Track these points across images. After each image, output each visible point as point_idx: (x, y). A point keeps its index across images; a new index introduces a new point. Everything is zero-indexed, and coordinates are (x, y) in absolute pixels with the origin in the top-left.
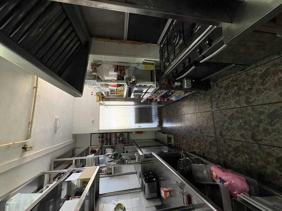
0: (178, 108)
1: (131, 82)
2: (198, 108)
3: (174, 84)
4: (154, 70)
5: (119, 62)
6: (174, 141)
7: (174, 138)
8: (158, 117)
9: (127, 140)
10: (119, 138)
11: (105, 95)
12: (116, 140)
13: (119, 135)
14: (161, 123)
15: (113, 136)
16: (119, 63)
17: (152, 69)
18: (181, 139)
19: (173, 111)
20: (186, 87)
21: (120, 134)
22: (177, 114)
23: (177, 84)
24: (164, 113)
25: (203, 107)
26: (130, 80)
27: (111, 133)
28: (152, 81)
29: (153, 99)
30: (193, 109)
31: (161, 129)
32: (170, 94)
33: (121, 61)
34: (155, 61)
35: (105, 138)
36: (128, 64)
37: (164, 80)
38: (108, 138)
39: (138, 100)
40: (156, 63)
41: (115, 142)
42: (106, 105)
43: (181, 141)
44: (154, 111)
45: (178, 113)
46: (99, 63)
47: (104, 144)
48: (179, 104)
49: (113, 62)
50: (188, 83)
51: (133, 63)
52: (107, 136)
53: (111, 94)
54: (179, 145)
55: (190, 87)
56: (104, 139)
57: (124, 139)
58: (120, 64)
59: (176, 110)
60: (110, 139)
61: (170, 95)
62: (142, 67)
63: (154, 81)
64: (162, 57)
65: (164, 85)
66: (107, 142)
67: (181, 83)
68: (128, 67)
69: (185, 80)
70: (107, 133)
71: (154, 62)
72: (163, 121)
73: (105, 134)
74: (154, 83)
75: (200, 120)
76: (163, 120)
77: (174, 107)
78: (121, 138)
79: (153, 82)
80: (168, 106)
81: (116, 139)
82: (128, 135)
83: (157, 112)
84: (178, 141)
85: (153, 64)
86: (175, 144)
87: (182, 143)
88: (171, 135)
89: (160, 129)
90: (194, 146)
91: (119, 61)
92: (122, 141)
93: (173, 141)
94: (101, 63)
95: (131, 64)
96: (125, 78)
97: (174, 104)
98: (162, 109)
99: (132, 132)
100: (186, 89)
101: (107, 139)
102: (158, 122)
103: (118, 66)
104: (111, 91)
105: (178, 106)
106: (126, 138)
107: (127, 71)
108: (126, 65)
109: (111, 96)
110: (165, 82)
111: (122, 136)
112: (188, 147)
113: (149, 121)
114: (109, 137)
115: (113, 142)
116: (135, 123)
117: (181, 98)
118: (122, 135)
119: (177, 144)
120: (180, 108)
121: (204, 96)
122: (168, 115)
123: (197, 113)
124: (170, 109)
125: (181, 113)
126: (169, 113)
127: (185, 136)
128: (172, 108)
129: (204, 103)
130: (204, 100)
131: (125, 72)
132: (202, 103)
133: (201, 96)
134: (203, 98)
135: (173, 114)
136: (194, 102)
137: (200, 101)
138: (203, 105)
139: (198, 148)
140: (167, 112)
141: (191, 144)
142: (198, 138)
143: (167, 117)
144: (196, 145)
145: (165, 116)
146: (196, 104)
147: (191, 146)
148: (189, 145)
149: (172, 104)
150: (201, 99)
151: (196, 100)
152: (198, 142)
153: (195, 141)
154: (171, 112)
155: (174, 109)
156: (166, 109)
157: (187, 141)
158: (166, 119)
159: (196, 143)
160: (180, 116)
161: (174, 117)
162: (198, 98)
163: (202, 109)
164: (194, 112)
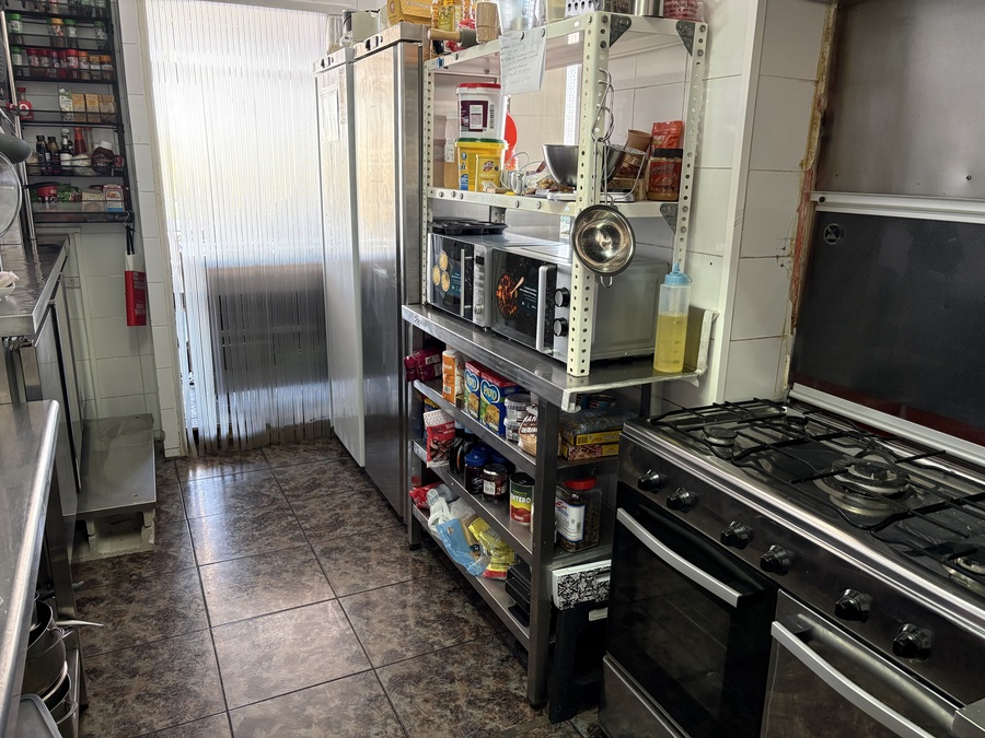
0: (368, 549)
1: (600, 238)
2: (410, 676)
3: (573, 503)
4: (650, 372)
5: (697, 160)
6: (115, 561)
7: (135, 558)
8: (259, 427)
9: (62, 207)
10: (77, 148)
11: (449, 60)
12: (61, 119)
13: (106, 145)
14: (219, 451)
15: (95, 101)
16: (692, 161)
17: (659, 366)
18: (145, 602)
19: (337, 523)
20: (558, 574)
21: (108, 154)
22: (327, 552)
23: (572, 521)
24: (298, 469)
25: (426, 701)
26: (610, 231)
27: (113, 81)
28: (594, 365)
29: (434, 380)
30: (390, 647)
31: (176, 458)
32: (490, 488)
33: (703, 173)
34: (703, 379)
35: (72, 32)
36: (687, 215)
37: (591, 439)
38: (73, 62)
39: (412, 285)
40: (696, 383)
41: (37, 117)
42: (351, 62)
43: (133, 608)
44: (295, 401)
45: (334, 555)
46: (698, 35)
47: (19, 27)
48: (397, 553)
49: (700, 129)
50: (582, 586)
51: (689, 252)
52: (90, 52)
53: (465, 105)
54: (97, 600)
55: (558, 601)
56: (64, 26)
57: (69, 188)
58: (690, 171)
59: (348, 538)
60: (68, 78)
61: (476, 490)
62: (672, 301)
63: (592, 380)
64: (727, 410)
65: (565, 441)
66: (40, 51)
67: (577, 542)
68: (670, 218)
69: (607, 563)
70: (109, 50)
71: (699, 371)
72: (234, 463)
73: (101, 35)
74: (581, 380)
75: (337, 702)
76: (241, 462)
77: (365, 529)
78: (82, 161)
79: (587, 373)
80: (357, 487)
81: (63, 124)
82: (111, 217)
83: (299, 421)
84: (126, 585)
85: (689, 367)
86: (90, 567)
87: (121, 613)
88: (158, 533)
89: (172, 448)
90: (130, 697)
91: (703, 164)
92: (56, 169)
93: (107, 549)
94: (700, 53)
95: (685, 236)
96: (617, 196)
97: (385, 524)
98: (324, 451)
99: (130, 248)
100: (545, 578)
101: (59, 49)
102: (225, 432)
103: (679, 153)
104: (485, 104)
105: (381, 550)
106: (78, 199)
107: (653, 209)
108: (682, 203)
109: (443, 104)
110: (585, 449)
111: (93, 165)
112: (104, 663)
113: (234, 369)
114: (79, 71)
115: (38, 98)
117: (459, 556)
118: (105, 173)
119: (93, 583)
120: (369, 566)
121: (493, 693)
122: (299, 496)
123: (373, 678)
124: (339, 502)
125: (341, 575)
126: (314, 497)
127: (180, 624)
128: (357, 515)
129: (454, 701)
130: (470, 703)
131: (644, 200)
132: (450, 692)
133: (489, 676)
134: (479, 692)
135: (312, 528)
136: (439, 643)
137: (461, 680)
138: (442, 700)
139: (123, 730)
140: (314, 485)
141: (134, 676)
142: (203, 711)
143: (282, 491)
144: (144, 712)
145: (280, 473)
146: (434, 658)
147: (126, 682)
148: (123, 668)
149: (379, 514)
150: (469, 680)
151: (452, 654)
152: (169, 721)
153: (166, 700)
154: (322, 510)
155: (348, 527)
156: (330, 474)
157: (147, 646)
158: (263, 487)
159: (154, 705)
160: (316, 571)
161: (297, 532)
162: (472, 661)
163: (412, 697)
164: (372, 656)
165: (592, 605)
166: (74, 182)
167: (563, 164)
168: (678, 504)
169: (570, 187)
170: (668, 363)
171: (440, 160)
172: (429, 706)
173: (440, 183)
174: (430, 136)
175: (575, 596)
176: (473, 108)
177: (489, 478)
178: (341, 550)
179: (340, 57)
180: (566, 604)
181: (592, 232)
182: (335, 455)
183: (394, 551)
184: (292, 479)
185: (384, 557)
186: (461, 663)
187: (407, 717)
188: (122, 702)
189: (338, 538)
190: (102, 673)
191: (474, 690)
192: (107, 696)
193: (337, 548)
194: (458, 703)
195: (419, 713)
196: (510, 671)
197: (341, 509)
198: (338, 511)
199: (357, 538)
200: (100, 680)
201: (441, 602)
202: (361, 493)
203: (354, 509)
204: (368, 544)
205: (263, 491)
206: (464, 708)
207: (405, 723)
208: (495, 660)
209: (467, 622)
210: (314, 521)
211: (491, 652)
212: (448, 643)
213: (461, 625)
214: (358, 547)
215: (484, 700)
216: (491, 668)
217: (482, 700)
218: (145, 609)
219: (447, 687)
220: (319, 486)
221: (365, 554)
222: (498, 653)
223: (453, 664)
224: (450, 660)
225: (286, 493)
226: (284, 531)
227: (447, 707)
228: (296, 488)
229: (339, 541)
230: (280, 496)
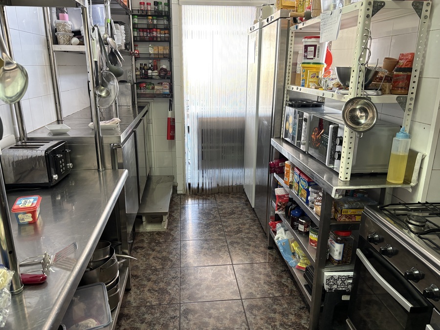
0: (249, 245)
1: (358, 113)
2: (256, 306)
3: (337, 242)
4: (385, 182)
5: (421, 73)
6: (152, 233)
7: (159, 233)
8: (214, 185)
9: (148, 91)
10: (154, 68)
11: (300, 26)
12: (148, 57)
13: (164, 67)
14: (198, 193)
15: (161, 49)
16: (417, 74)
17: (390, 179)
18: (159, 252)
19: (239, 231)
20: (327, 274)
21: (165, 70)
22: (232, 243)
23: (337, 250)
24: (228, 205)
25: (261, 319)
26: (363, 110)
27: (169, 40)
28: (352, 175)
29: (281, 174)
30: (250, 291)
31: (181, 194)
32: (301, 228)
33: (424, 80)
34: (415, 188)
35: (155, 22)
36: (413, 102)
37: (350, 212)
38: (155, 34)
39: (277, 130)
40: (410, 190)
41: (141, 56)
42: (261, 28)
43: (154, 254)
44: (230, 175)
45: (235, 245)
46: (425, 8)
47: (136, 21)
48: (262, 249)
49: (424, 56)
50: (339, 282)
51: (413, 121)
52: (161, 29)
53: (306, 47)
54: (142, 248)
55: (326, 287)
56: (153, 19)
57: (151, 84)
58: (416, 80)
59: (242, 239)
60: (153, 40)
61: (295, 228)
62: (400, 146)
63: (351, 183)
64: (426, 207)
65: (336, 211)
66: (143, 30)
67: (339, 261)
68: (402, 104)
69: (351, 274)
70: (168, 28)
71: (412, 184)
72: (203, 199)
73: (166, 22)
74: (345, 183)
75: (224, 310)
76: (206, 199)
77: (250, 236)
78: (155, 73)
79: (349, 179)
80: (250, 216)
81: (150, 58)
82: (164, 96)
83: (230, 184)
84: (153, 244)
85: (407, 181)
86: (142, 234)
87: (149, 255)
88: (168, 225)
89: (180, 190)
90: (146, 289)
91: (425, 75)
92: (146, 76)
93: (150, 228)
94: (426, 17)
95: (411, 113)
96: (370, 92)
97: (259, 235)
98: (239, 198)
99: (171, 107)
100: (320, 275)
101: (150, 28)
102: (200, 186)
103: (410, 70)
104: (315, 46)
105: (255, 247)
106: (153, 88)
107: (393, 99)
108: (409, 96)
109: (297, 46)
110: (346, 216)
111: (159, 75)
112: (140, 273)
113: (206, 160)
114: (157, 37)
115: (142, 49)
116: (200, 116)
117: (286, 257)
118: (163, 78)
119: (142, 241)
120: (248, 253)
121: (293, 323)
122: (225, 217)
123: (241, 303)
124: (241, 222)
125: (236, 254)
126: (231, 218)
127: (169, 263)
128: (247, 229)
129: (274, 322)
130: (281, 325)
131: (388, 94)
132: (273, 318)
133: (292, 314)
134: (286, 321)
135: (228, 232)
136: (273, 294)
137: (279, 313)
138: (269, 320)
139: (141, 302)
140: (233, 213)
141: (149, 281)
142: (171, 301)
143: (219, 214)
144: (150, 297)
145: (219, 206)
146: (269, 300)
147: (145, 283)
148: (146, 277)
149: (257, 230)
150: (283, 314)
151: (278, 300)
152: (158, 302)
153: (159, 293)
154: (234, 224)
155: (243, 234)
156: (240, 209)
157: (156, 270)
158: (212, 210)
159: (154, 295)
160: (226, 251)
161: (222, 232)
162: (286, 306)
163: (255, 316)
164: (242, 293)
165: (344, 293)
166: (153, 81)
167: (344, 76)
168: (386, 252)
169: (346, 87)
170: (395, 178)
171: (294, 72)
172: (262, 322)
173: (293, 83)
174: (290, 61)
175: (335, 287)
176: (309, 49)
177: (302, 223)
178: (238, 243)
179: (257, 26)
180: (330, 289)
181: (354, 110)
182: (243, 201)
183: (261, 248)
184: (224, 209)
185: (256, 250)
186: (281, 305)
187: (252, 324)
188: (143, 290)
189: (238, 238)
190: (138, 277)
191: (284, 319)
192: (138, 287)
193: (237, 242)
194: (276, 323)
195: (257, 324)
196: (303, 315)
197: (242, 225)
198: (240, 226)
199: (246, 239)
200: (137, 280)
201: (277, 275)
202: (251, 219)
203: (247, 226)
204: (250, 243)
205: (212, 212)
206: (278, 327)
207: (250, 327)
208: (297, 307)
209: (287, 287)
210: (229, 229)
211: (296, 303)
212: (277, 295)
213: (285, 288)
214: (246, 243)
215: (288, 325)
216: (294, 311)
217: (287, 325)
218: (158, 255)
219: (272, 315)
220: (234, 213)
221: (248, 247)
222: (299, 304)
223: (277, 305)
224: (276, 303)
225: (221, 215)
226: (216, 231)
227: (270, 324)
228: (225, 213)
229: (238, 239)
230: (218, 216)
